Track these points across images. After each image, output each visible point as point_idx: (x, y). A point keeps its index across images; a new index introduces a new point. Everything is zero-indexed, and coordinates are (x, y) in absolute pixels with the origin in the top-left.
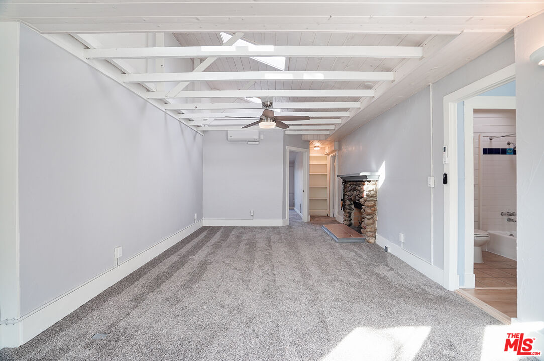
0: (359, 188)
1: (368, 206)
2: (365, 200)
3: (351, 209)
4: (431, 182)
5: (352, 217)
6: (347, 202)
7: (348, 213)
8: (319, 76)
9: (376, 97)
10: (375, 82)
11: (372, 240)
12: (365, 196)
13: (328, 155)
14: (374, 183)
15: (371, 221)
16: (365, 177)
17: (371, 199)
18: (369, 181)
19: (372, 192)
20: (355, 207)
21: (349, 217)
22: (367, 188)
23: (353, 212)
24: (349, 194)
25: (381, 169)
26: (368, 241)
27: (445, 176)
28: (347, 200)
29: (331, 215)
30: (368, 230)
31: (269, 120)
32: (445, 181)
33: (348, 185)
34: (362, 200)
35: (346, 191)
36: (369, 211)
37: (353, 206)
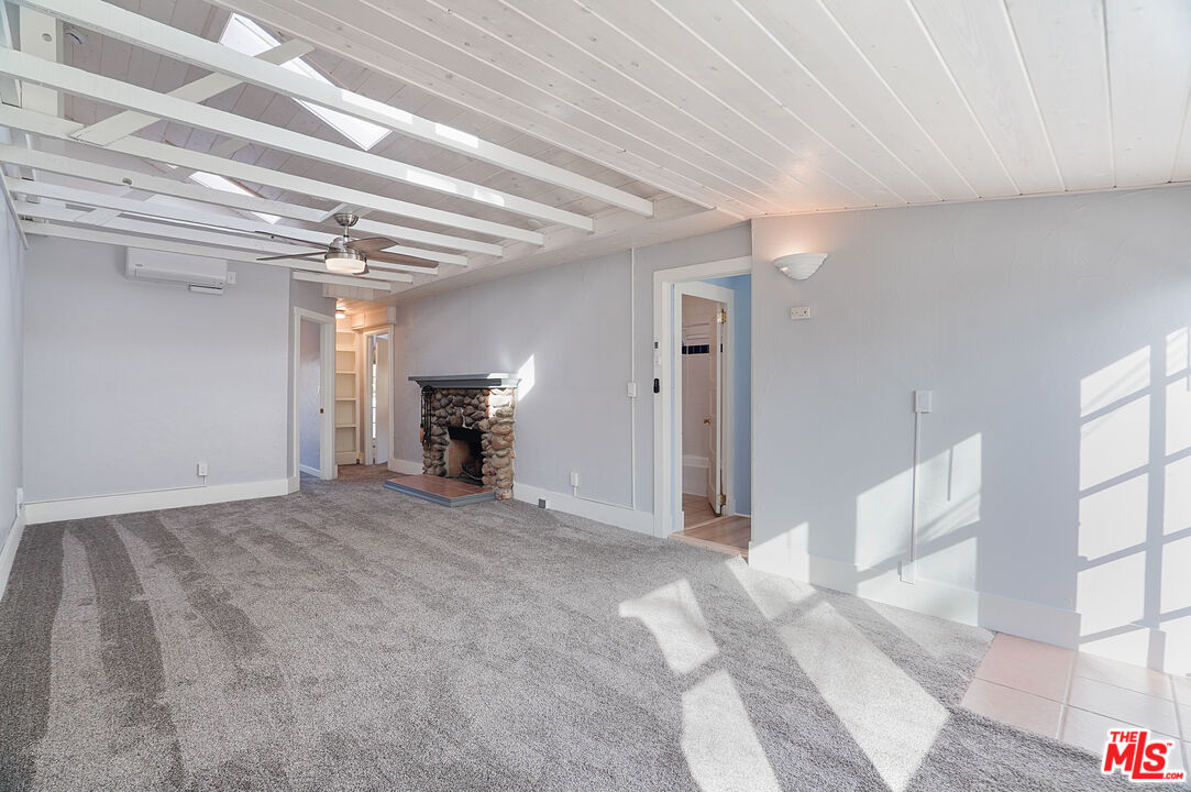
0: (475, 401)
1: (500, 434)
2: (492, 424)
3: (446, 444)
4: (633, 390)
5: (446, 458)
6: (436, 429)
7: (439, 451)
8: (497, 199)
9: (547, 248)
10: (547, 223)
11: (507, 495)
12: (491, 416)
13: (360, 331)
14: (510, 391)
15: (506, 460)
16: (498, 382)
17: (505, 420)
18: (503, 389)
19: (507, 408)
20: (451, 438)
21: (441, 458)
22: (495, 401)
23: (447, 448)
24: (443, 414)
25: (525, 366)
26: (502, 497)
27: (657, 381)
28: (435, 427)
29: (369, 462)
30: (502, 477)
31: (354, 256)
32: (657, 389)
33: (439, 396)
34: (483, 424)
35: (435, 409)
36: (503, 442)
37: (447, 437)
